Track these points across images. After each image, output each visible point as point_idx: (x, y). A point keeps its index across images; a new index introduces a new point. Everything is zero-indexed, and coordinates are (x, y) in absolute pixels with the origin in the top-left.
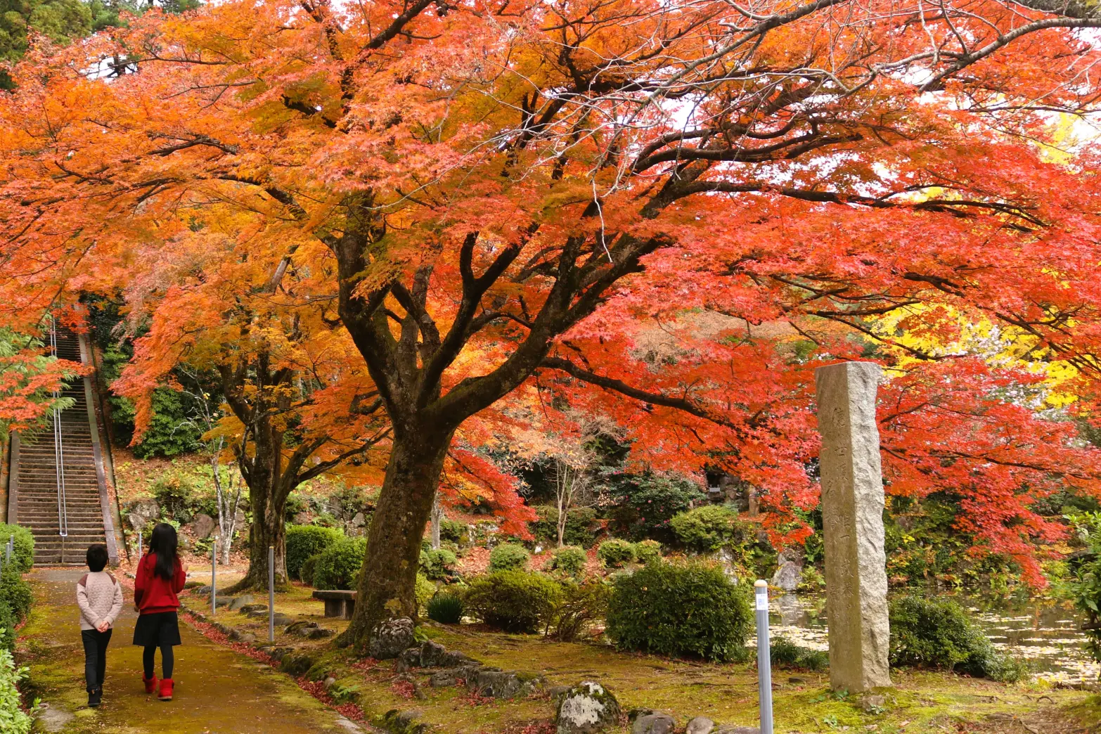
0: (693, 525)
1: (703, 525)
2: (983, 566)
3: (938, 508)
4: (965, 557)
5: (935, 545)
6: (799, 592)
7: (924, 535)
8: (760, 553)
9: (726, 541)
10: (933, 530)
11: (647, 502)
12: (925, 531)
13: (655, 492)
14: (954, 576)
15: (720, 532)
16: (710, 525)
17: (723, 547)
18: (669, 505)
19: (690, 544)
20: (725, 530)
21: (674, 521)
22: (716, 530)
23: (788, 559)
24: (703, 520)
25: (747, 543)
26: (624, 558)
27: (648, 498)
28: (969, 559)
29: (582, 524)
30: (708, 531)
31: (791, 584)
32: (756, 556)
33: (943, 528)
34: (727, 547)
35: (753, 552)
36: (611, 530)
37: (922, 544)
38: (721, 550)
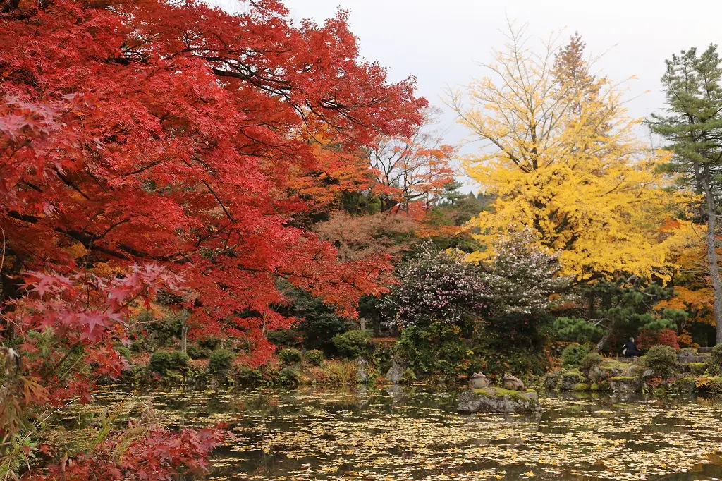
0: (344, 341)
1: (349, 341)
2: (516, 370)
3: (490, 334)
4: (506, 364)
5: (487, 357)
6: (401, 383)
7: (481, 351)
8: (385, 359)
9: (364, 352)
10: (487, 348)
11: (318, 327)
12: (482, 349)
13: (324, 321)
14: (498, 376)
15: (360, 346)
16: (354, 342)
17: (362, 355)
18: (331, 329)
19: (342, 353)
20: (363, 345)
21: (334, 339)
22: (358, 345)
23: (397, 363)
24: (349, 339)
25: (377, 353)
26: (293, 360)
27: (319, 325)
28: (508, 366)
29: (287, 340)
30: (353, 345)
31: (397, 378)
32: (382, 361)
33: (493, 347)
34: (364, 356)
35: (380, 359)
36: (304, 344)
37: (480, 356)
38: (360, 357)
